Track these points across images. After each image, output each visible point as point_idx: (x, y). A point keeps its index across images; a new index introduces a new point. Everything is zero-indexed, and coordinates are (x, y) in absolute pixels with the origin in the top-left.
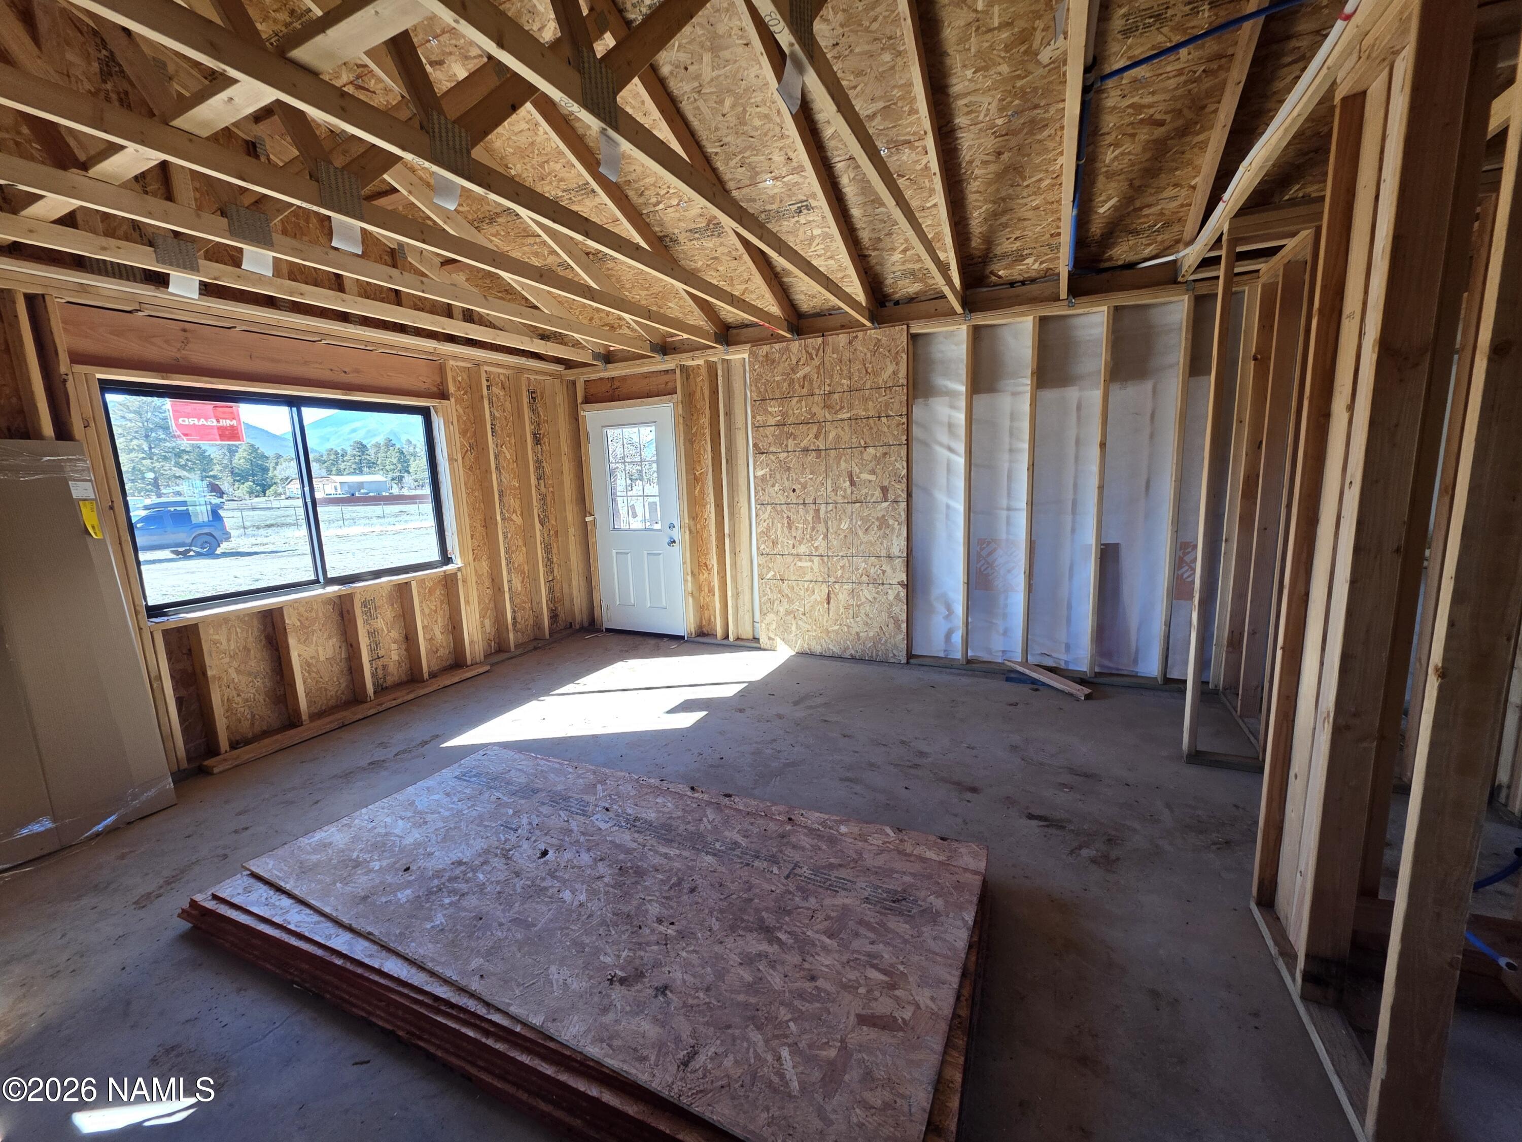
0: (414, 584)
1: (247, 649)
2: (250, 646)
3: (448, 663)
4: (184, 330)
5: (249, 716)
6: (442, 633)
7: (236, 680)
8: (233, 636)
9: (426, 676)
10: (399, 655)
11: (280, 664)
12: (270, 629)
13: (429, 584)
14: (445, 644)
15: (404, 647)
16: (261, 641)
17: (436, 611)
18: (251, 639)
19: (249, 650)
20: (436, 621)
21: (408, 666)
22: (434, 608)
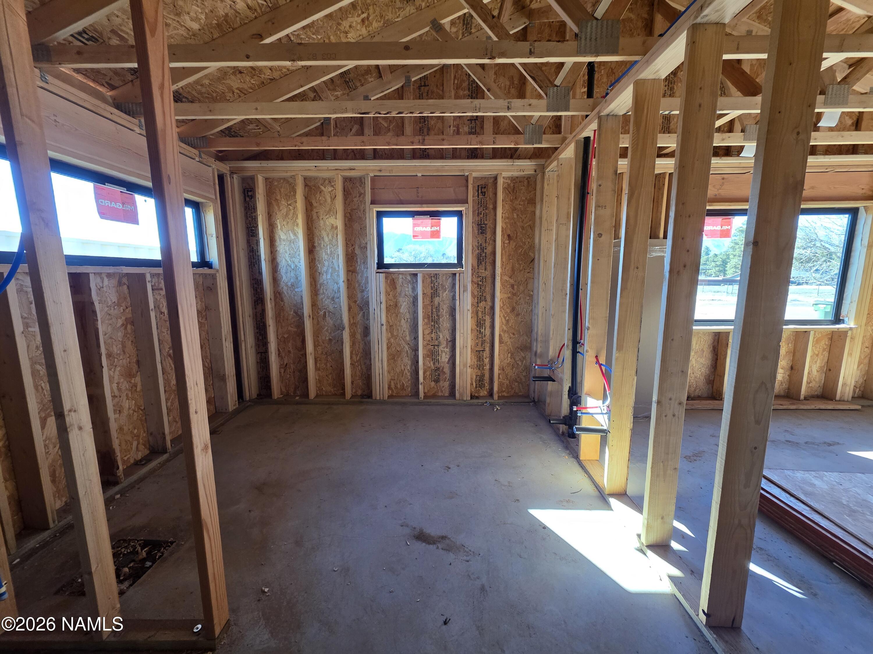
0: (812, 333)
1: (703, 351)
2: (704, 350)
3: (816, 393)
4: (723, 179)
5: (695, 386)
6: (817, 371)
7: (694, 365)
8: (699, 342)
9: (802, 397)
10: (783, 377)
11: (716, 363)
12: (716, 343)
13: (818, 336)
14: (817, 380)
15: (788, 373)
16: (710, 348)
17: (817, 355)
18: (706, 346)
19: (704, 351)
20: (816, 362)
21: (787, 386)
22: (817, 353)
